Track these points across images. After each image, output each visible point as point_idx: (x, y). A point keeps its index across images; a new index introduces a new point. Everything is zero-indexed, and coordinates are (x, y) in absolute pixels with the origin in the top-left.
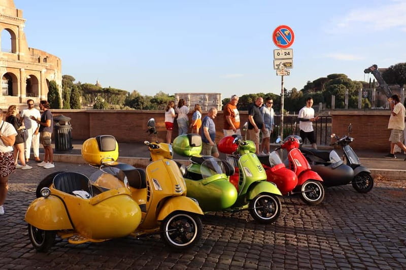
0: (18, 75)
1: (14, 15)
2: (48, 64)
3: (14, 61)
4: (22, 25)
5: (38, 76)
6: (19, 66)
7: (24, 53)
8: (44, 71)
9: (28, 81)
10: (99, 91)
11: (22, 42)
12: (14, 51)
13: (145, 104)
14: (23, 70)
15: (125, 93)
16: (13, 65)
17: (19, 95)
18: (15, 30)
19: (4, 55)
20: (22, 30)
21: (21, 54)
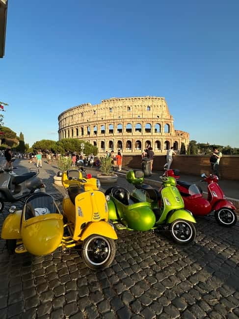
0: (170, 142)
1: (169, 118)
2: (183, 136)
3: (169, 136)
4: (172, 121)
5: (178, 141)
6: (170, 138)
7: (173, 133)
8: (181, 139)
9: (174, 144)
10: (208, 147)
11: (172, 128)
12: (169, 132)
13: (234, 152)
14: (172, 139)
15: (222, 147)
16: (168, 138)
18: (170, 124)
19: (165, 134)
20: (172, 123)
21: (171, 133)
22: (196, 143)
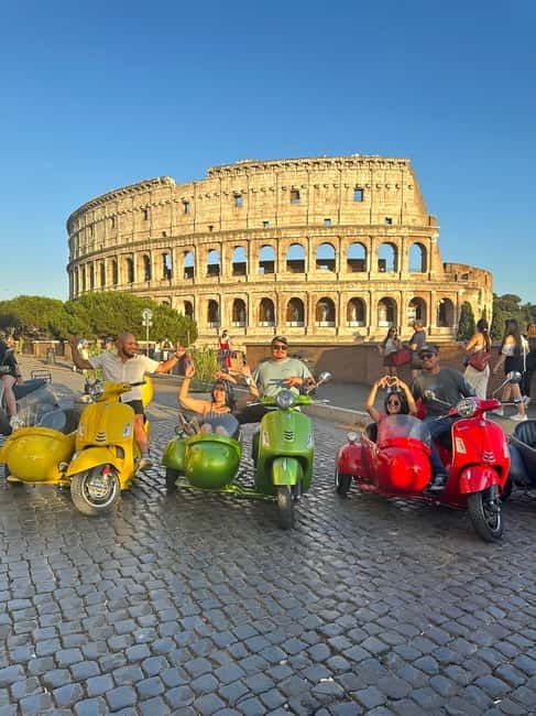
0: (427, 300)
1: (425, 225)
2: (469, 282)
3: (423, 282)
4: (436, 235)
5: (453, 298)
6: (429, 288)
7: (436, 271)
8: (462, 291)
9: (441, 306)
11: (434, 257)
12: (424, 270)
14: (434, 292)
16: (422, 287)
17: (428, 325)
18: (427, 243)
19: (412, 276)
20: (435, 241)
21: (432, 272)
22: (521, 304)
